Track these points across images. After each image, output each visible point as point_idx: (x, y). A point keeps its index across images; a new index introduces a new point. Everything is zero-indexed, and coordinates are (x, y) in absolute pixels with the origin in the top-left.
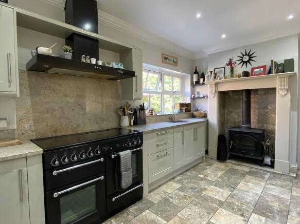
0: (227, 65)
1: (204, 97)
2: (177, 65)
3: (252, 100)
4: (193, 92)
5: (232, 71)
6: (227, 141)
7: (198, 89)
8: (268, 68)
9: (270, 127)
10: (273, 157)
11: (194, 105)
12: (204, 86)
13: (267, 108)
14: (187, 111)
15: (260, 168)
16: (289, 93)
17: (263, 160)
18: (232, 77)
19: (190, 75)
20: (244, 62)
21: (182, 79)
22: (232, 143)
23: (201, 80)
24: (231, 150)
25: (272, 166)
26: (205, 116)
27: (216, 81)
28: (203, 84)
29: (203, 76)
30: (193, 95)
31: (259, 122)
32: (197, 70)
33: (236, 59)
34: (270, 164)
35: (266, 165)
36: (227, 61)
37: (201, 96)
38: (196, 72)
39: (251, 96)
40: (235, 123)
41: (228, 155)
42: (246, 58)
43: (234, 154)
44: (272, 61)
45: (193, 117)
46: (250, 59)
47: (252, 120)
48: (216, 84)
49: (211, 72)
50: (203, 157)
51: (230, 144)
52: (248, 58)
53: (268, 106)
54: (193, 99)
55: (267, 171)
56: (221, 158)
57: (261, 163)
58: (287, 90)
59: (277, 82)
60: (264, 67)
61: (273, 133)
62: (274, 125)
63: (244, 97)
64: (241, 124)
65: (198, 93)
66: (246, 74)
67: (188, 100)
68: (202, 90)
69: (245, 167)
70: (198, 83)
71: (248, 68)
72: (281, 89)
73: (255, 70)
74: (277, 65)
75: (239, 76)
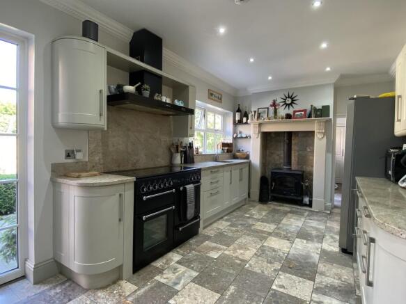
0: (271, 106)
1: (247, 137)
2: (221, 102)
3: (293, 142)
4: (234, 132)
5: (275, 112)
6: (270, 184)
7: (241, 128)
8: (308, 112)
9: (308, 169)
10: (311, 196)
11: (236, 145)
12: (246, 126)
13: (306, 150)
14: (229, 151)
15: (299, 207)
16: (325, 137)
17: (302, 200)
18: (275, 118)
19: (232, 113)
20: (287, 104)
21: (224, 116)
22: (274, 184)
23: (245, 119)
24: (272, 191)
25: (310, 205)
26: (247, 157)
27: (260, 121)
28: (246, 123)
29: (246, 115)
30: (235, 135)
31: (298, 163)
32: (241, 108)
33: (279, 101)
34: (308, 203)
35: (306, 205)
36: (271, 103)
37: (244, 136)
38: (239, 111)
39: (292, 138)
40: (277, 164)
41: (270, 197)
42: (289, 101)
43: (275, 195)
44: (312, 106)
45: (235, 157)
46: (292, 102)
47: (293, 161)
48: (260, 125)
49: (255, 112)
50: (245, 199)
51: (272, 185)
52: (290, 100)
53: (307, 148)
54: (235, 139)
55: (306, 210)
56: (263, 199)
57: (301, 203)
58: (324, 134)
59: (315, 126)
60: (305, 111)
61: (311, 174)
62: (312, 166)
63: (286, 138)
64: (282, 165)
65: (240, 133)
66: (288, 116)
67: (229, 140)
68: (244, 130)
69: (286, 208)
70: (240, 122)
71: (290, 111)
72: (319, 132)
73: (297, 113)
74: (316, 110)
75: (282, 119)
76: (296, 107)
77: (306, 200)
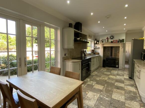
1: (98, 48)
4: (94, 46)
8: (118, 41)
11: (95, 50)
14: (93, 52)
15: (115, 68)
16: (123, 48)
19: (94, 41)
21: (91, 42)
26: (99, 54)
27: (103, 43)
28: (98, 44)
31: (114, 56)
32: (96, 39)
36: (106, 38)
40: (107, 56)
43: (107, 65)
51: (107, 62)
53: (117, 51)
56: (104, 66)
63: (111, 48)
66: (112, 42)
74: (120, 40)
75: (110, 43)
76: (114, 39)
77: (117, 66)
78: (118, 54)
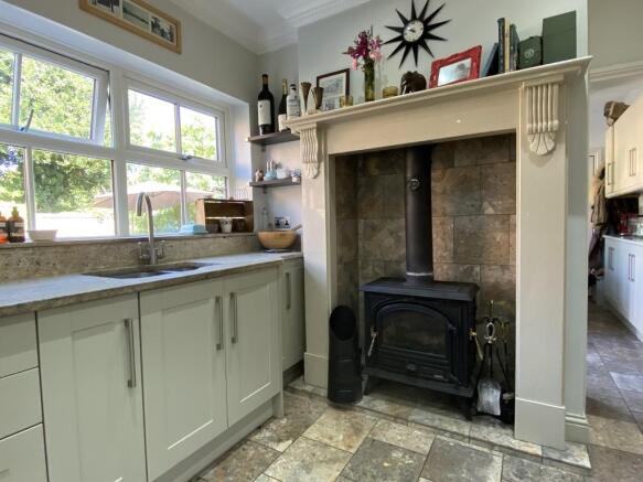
0: (352, 53)
1: (290, 178)
3: (436, 187)
6: (362, 332)
8: (487, 55)
10: (508, 385)
12: (288, 144)
13: (480, 210)
14: (240, 228)
16: (562, 149)
18: (369, 100)
19: (246, 106)
20: (409, 46)
25: (507, 417)
28: (288, 135)
30: (258, 175)
34: (498, 412)
37: (282, 176)
42: (414, 32)
46: (426, 35)
48: (323, 129)
49: (307, 87)
50: (274, 399)
51: (369, 339)
52: (421, 29)
54: (263, 187)
59: (521, 106)
60: (474, 53)
70: (271, 129)
71: (422, 66)
74: (519, 48)
75: (393, 93)
77: (491, 398)
78: (499, 236)
